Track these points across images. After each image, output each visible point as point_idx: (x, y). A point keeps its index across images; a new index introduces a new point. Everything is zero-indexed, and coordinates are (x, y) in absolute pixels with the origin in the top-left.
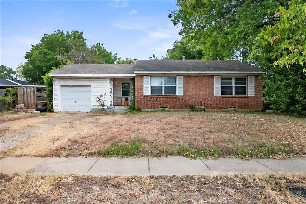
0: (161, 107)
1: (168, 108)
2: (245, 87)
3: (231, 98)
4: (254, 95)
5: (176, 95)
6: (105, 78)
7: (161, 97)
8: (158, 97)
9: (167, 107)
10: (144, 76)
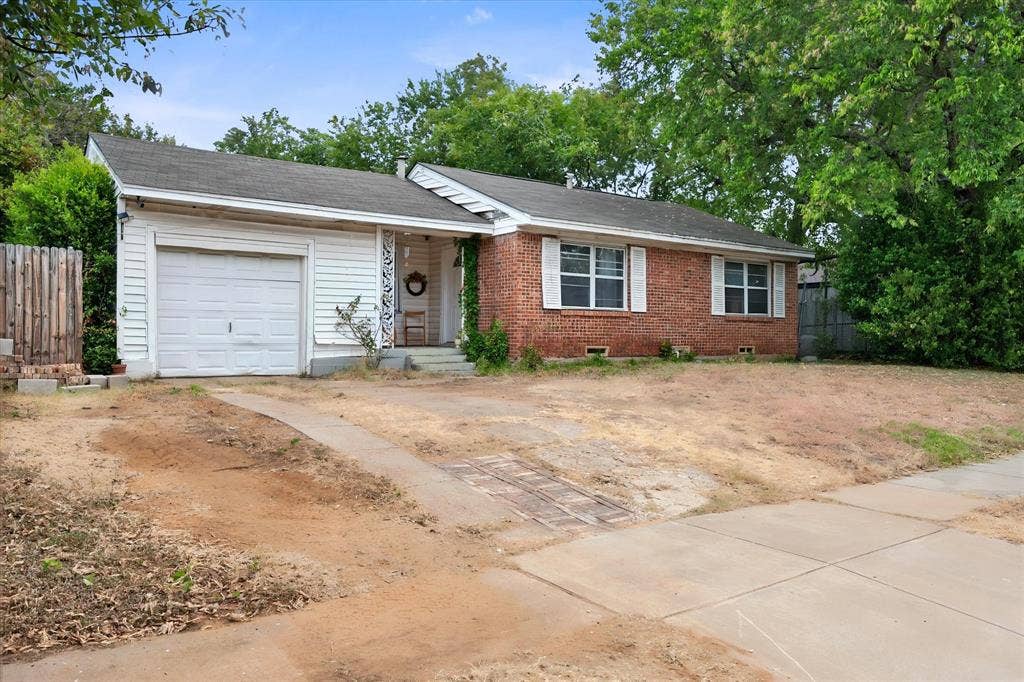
0: (590, 351)
1: (606, 354)
2: (766, 291)
3: (745, 322)
4: (784, 316)
5: (625, 308)
6: (369, 229)
7: (589, 317)
8: (581, 316)
9: (603, 351)
10: (544, 239)
